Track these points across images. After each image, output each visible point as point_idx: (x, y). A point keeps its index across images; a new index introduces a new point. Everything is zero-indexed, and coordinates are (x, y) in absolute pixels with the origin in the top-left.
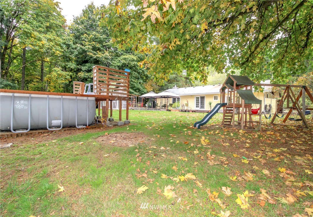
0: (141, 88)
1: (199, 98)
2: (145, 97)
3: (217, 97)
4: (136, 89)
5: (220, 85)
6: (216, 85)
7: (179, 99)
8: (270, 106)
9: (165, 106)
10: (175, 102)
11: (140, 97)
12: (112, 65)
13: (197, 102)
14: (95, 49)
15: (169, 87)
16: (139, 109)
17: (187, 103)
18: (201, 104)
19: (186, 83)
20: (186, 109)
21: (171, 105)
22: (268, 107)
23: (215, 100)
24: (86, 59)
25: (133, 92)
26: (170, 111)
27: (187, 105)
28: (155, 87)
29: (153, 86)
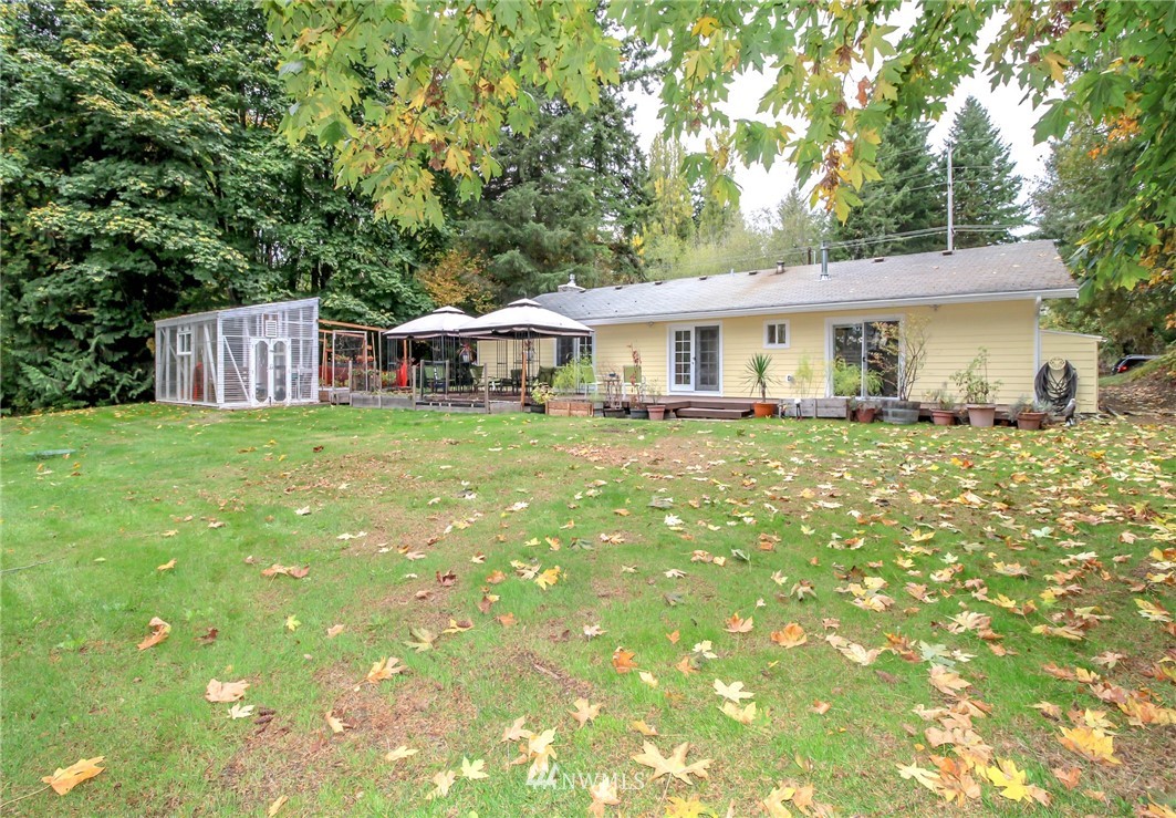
0: (406, 291)
1: (687, 334)
2: (410, 336)
3: (782, 326)
4: (377, 296)
5: (783, 272)
6: (762, 273)
7: (587, 340)
8: (1068, 370)
9: (516, 379)
10: (570, 358)
11: (384, 337)
12: (236, 171)
13: (678, 357)
14: (131, 80)
15: (540, 284)
16: (375, 400)
17: (631, 363)
18: (703, 366)
19: (619, 267)
20: (629, 399)
21: (547, 376)
22: (1057, 380)
23: (771, 346)
24: (89, 135)
25: (358, 309)
26: (541, 409)
27: (634, 375)
28: (477, 285)
29: (468, 281)
